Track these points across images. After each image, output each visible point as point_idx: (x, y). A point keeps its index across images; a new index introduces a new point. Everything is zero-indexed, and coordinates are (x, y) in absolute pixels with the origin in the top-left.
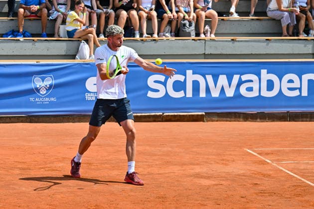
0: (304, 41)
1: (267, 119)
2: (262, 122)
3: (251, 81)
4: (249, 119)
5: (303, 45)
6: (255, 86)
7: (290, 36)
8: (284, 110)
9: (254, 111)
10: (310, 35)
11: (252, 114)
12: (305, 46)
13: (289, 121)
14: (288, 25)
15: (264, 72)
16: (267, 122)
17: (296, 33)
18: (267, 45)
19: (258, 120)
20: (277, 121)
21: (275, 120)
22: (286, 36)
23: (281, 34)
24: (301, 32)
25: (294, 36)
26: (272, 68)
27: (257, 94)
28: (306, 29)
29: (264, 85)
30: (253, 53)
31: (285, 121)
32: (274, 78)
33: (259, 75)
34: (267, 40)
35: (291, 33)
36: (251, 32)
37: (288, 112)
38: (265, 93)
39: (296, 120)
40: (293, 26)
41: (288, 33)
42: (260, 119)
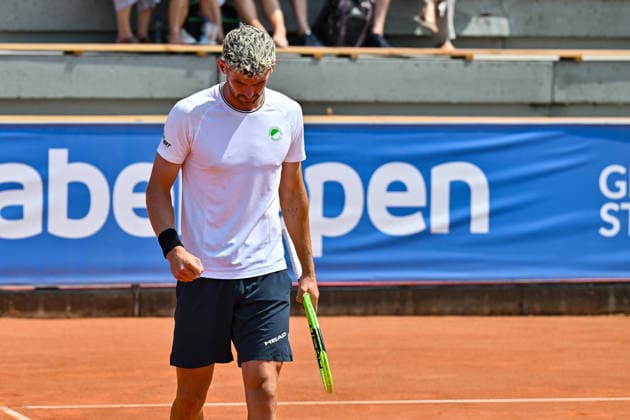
0: (187, 58)
1: (69, 308)
2: (52, 318)
3: (18, 186)
4: (12, 311)
5: (182, 72)
6: (31, 202)
7: (143, 41)
8: (123, 281)
9: (26, 284)
10: (204, 40)
11: (21, 294)
12: (189, 75)
13: (140, 315)
14: (134, 8)
15: (58, 157)
16: (68, 318)
17: (160, 32)
18: (69, 69)
19: (41, 313)
20: (99, 316)
21: (95, 312)
22: (127, 41)
23: (111, 36)
24: (176, 28)
25: (153, 41)
26: (85, 145)
27: (37, 229)
28: (192, 19)
29: (59, 197)
30: (25, 94)
31: (126, 315)
32: (91, 176)
33: (41, 166)
34: (68, 53)
35: (143, 30)
36: (16, 27)
37: (135, 287)
38: (64, 227)
39: (161, 312)
40: (151, 8)
41: (135, 31)
42: (47, 309)
